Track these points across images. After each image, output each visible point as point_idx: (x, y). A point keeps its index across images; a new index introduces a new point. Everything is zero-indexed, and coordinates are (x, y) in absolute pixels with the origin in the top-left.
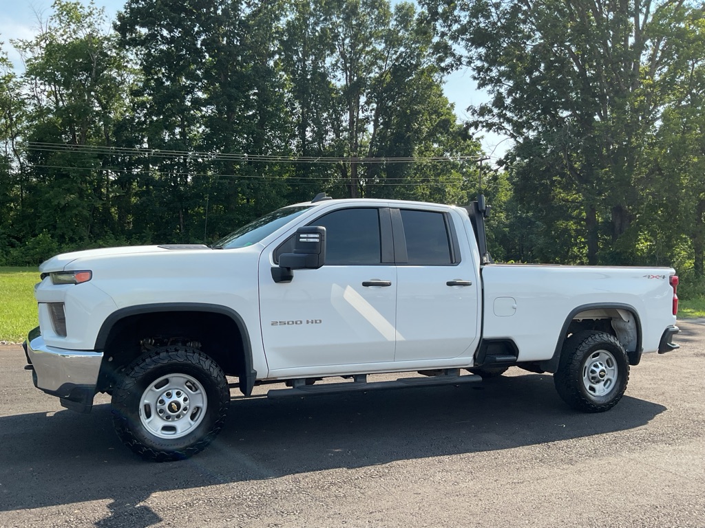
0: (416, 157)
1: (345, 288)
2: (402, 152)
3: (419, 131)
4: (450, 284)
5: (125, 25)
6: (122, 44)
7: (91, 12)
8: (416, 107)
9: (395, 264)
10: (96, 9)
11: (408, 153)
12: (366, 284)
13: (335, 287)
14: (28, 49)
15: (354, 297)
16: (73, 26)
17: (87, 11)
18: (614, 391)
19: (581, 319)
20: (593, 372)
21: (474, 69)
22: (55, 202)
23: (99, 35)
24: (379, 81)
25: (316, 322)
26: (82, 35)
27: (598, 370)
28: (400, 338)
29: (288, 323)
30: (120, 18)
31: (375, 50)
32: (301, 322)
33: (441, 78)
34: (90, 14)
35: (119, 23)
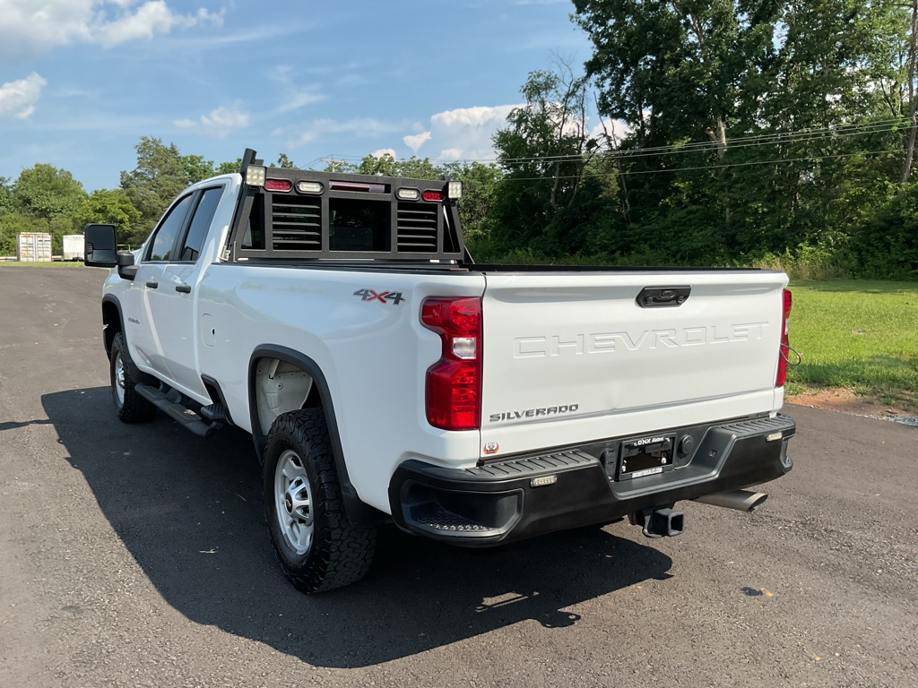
4: (178, 289)
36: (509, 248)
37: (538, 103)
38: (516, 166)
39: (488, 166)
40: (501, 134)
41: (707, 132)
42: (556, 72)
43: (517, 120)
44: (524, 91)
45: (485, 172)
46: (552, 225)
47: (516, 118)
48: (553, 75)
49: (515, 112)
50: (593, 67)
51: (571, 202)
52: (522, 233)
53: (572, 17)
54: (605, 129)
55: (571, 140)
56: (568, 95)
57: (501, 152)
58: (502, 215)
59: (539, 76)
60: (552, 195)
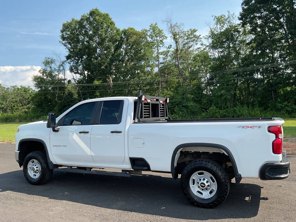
4: (112, 132)
5: (243, 17)
6: (244, 25)
7: (229, 17)
10: (231, 15)
12: (80, 133)
15: (76, 137)
16: (222, 25)
17: (227, 17)
22: (217, 94)
23: (234, 24)
26: (226, 27)
27: (200, 183)
30: (241, 15)
35: (240, 17)
36: (41, 115)
37: (49, 67)
38: (41, 87)
39: (27, 87)
40: (35, 77)
41: (107, 80)
42: (55, 58)
43: (42, 73)
44: (44, 63)
45: (26, 89)
46: (57, 107)
47: (42, 72)
48: (53, 59)
49: (42, 70)
50: (68, 57)
51: (63, 99)
52: (45, 110)
53: (60, 42)
54: (73, 77)
55: (61, 80)
56: (60, 66)
57: (35, 83)
58: (37, 104)
59: (49, 59)
60: (56, 97)
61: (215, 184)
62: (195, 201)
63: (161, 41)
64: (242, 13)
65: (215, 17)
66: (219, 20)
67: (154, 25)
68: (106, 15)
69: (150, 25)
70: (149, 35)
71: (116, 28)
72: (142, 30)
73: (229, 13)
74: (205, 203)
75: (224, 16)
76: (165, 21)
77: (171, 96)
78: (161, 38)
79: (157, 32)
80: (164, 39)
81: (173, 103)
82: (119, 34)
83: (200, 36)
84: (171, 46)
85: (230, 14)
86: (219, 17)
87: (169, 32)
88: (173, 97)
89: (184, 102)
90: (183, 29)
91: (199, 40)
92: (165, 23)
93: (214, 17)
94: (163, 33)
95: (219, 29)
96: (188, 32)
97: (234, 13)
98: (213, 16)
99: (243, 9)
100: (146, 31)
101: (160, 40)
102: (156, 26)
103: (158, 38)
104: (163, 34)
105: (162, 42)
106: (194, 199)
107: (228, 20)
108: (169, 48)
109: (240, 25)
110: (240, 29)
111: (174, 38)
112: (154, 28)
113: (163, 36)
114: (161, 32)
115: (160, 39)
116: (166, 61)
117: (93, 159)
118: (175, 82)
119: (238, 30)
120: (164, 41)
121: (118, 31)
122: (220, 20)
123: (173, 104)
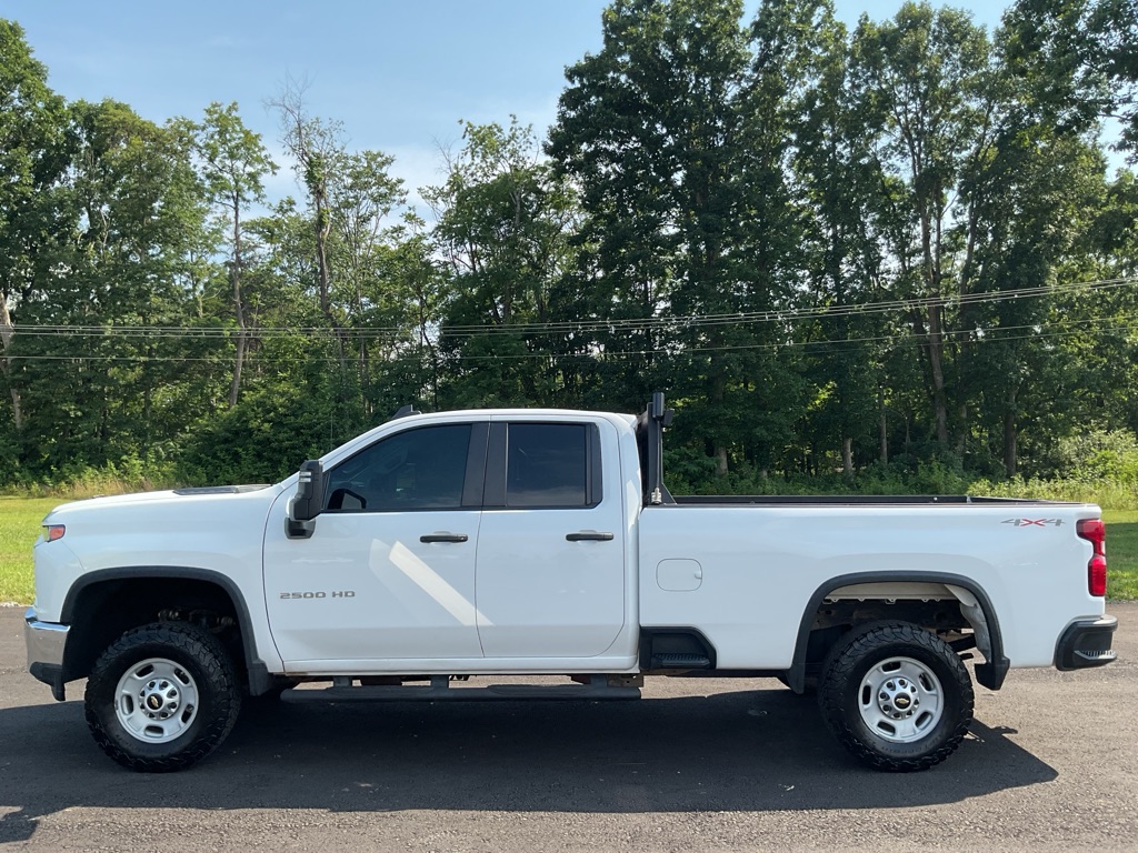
0: (1052, 285)
1: (391, 544)
2: (1024, 280)
3: (1058, 239)
4: (571, 538)
5: (560, 145)
6: (559, 173)
7: (514, 135)
8: (1047, 197)
9: (482, 508)
10: (520, 129)
11: (1037, 279)
12: (425, 539)
13: (377, 544)
14: (439, 200)
15: (406, 559)
16: (491, 159)
17: (507, 134)
18: (936, 736)
19: (893, 599)
20: (884, 696)
21: (1122, 121)
23: (528, 165)
24: (975, 162)
25: (346, 595)
26: (504, 168)
27: (892, 695)
28: (483, 621)
29: (305, 596)
30: (553, 136)
31: (967, 111)
32: (324, 595)
33: (1095, 139)
34: (513, 137)
35: (551, 143)
61: (937, 695)
62: (880, 755)
63: (253, 176)
64: (558, 133)
65: (471, 126)
66: (483, 140)
67: (225, 109)
68: (11, 28)
69: (209, 106)
70: (201, 144)
71: (48, 92)
72: (169, 121)
73: (514, 122)
74: (908, 755)
75: (500, 130)
76: (274, 105)
77: (293, 402)
78: (251, 164)
79: (236, 138)
80: (265, 171)
81: (302, 428)
82: (60, 120)
83: (400, 181)
84: (291, 203)
85: (517, 126)
86: (482, 129)
87: (288, 149)
88: (301, 406)
89: (342, 426)
90: (343, 148)
91: (397, 197)
92: (276, 113)
93: (465, 125)
94: (263, 149)
95: (481, 172)
96: (357, 160)
97: (530, 126)
98: (461, 122)
99: (562, 117)
100: (190, 127)
101: (249, 174)
102: (234, 114)
103: (239, 164)
104: (263, 154)
105: (256, 182)
106: (874, 749)
107: (509, 147)
108: (281, 209)
109: (544, 169)
110: (545, 183)
111: (310, 177)
112: (223, 123)
113: (259, 160)
114: (256, 145)
115: (249, 169)
116: (252, 258)
117: (480, 640)
118: (298, 345)
119: (539, 186)
120: (264, 179)
121: (55, 104)
122: (485, 141)
123: (299, 434)
